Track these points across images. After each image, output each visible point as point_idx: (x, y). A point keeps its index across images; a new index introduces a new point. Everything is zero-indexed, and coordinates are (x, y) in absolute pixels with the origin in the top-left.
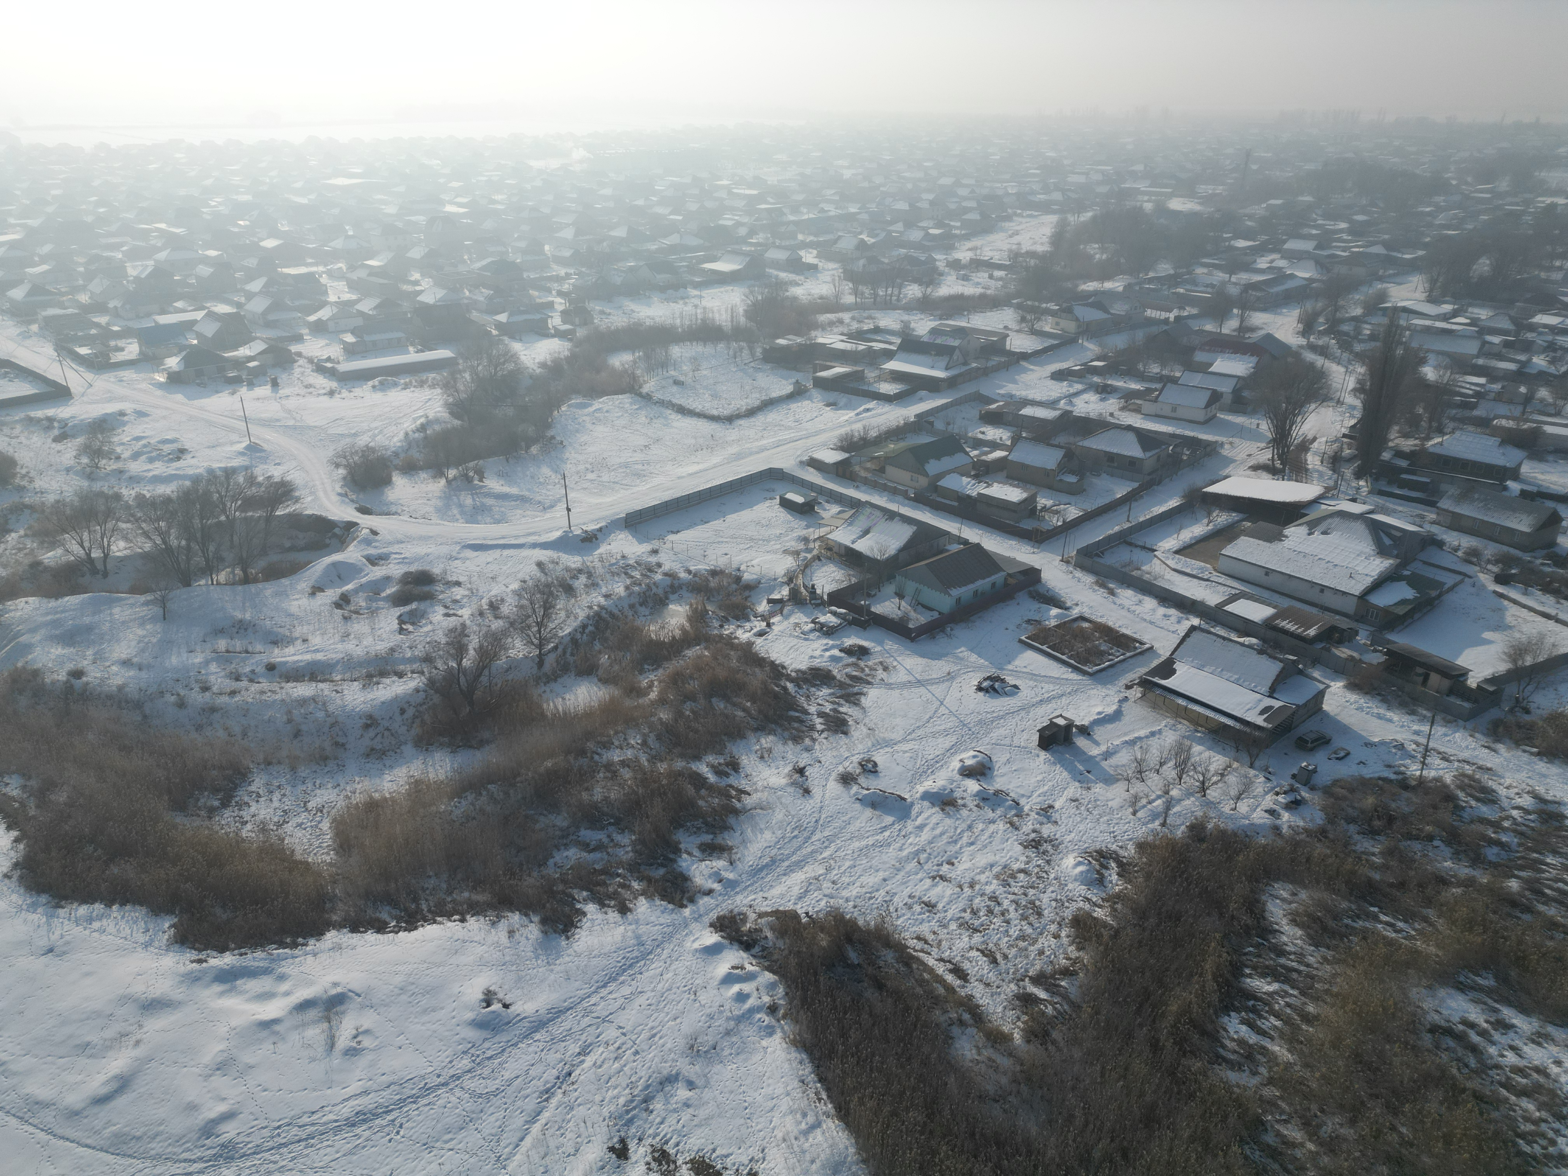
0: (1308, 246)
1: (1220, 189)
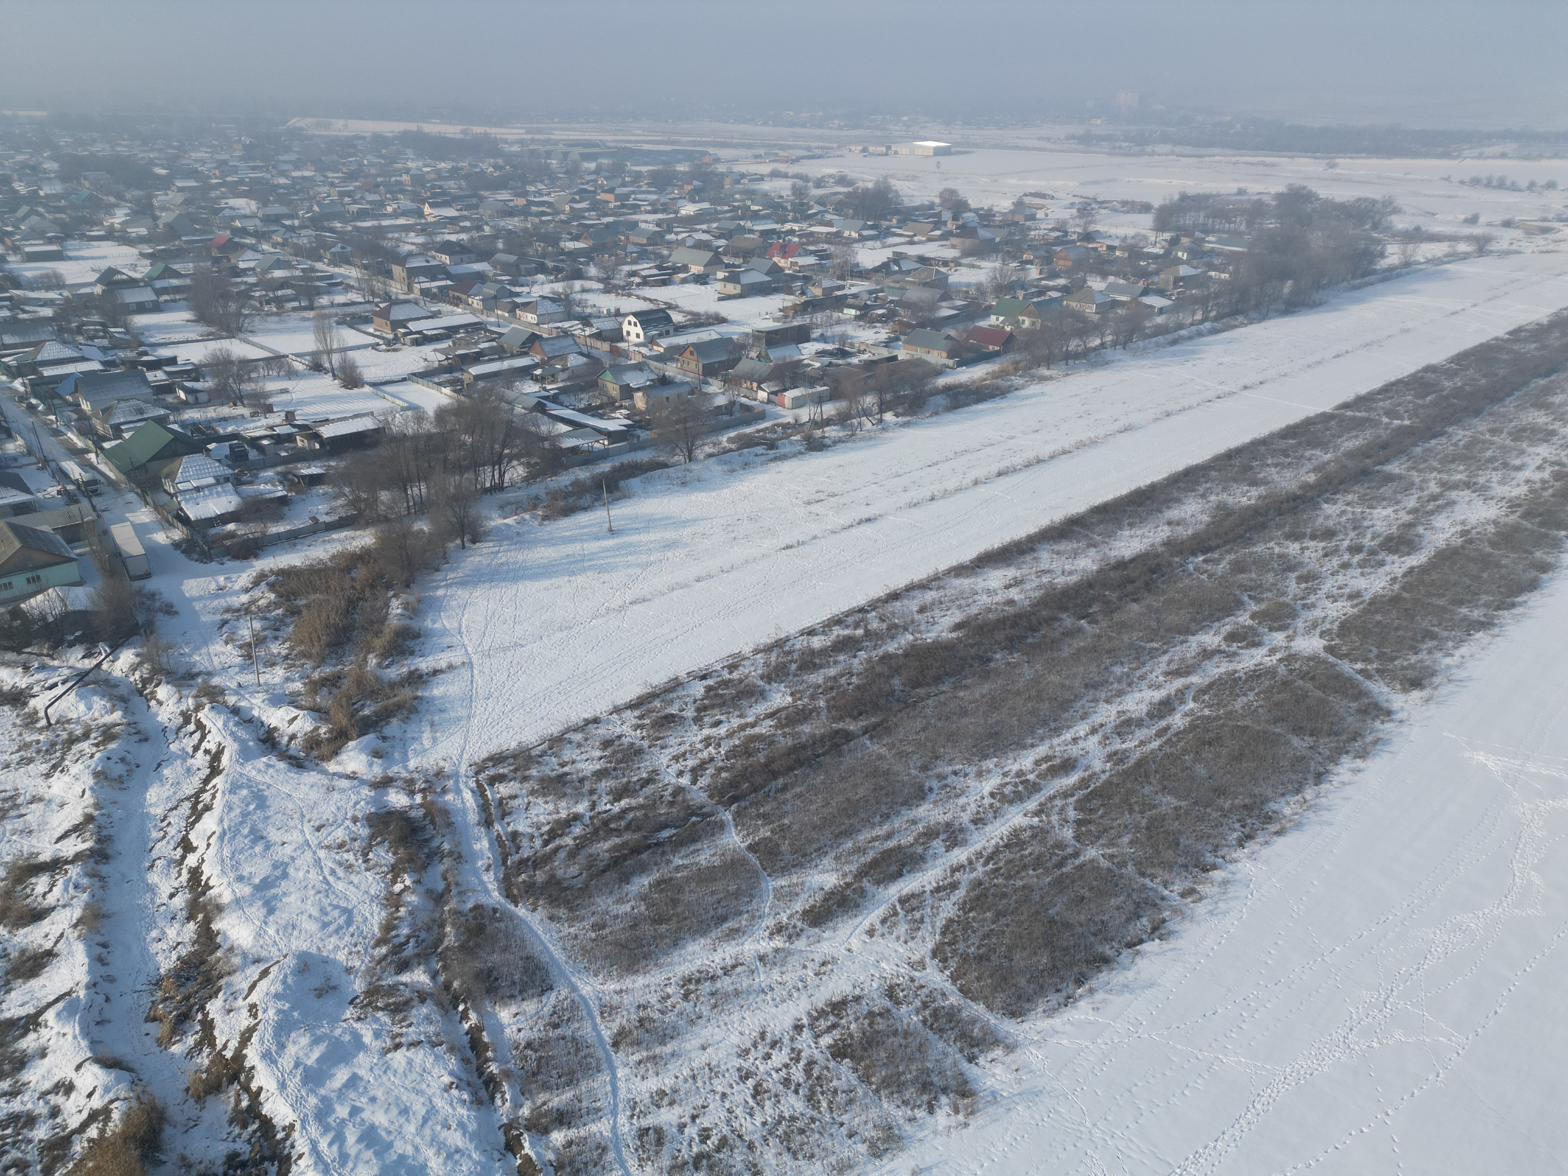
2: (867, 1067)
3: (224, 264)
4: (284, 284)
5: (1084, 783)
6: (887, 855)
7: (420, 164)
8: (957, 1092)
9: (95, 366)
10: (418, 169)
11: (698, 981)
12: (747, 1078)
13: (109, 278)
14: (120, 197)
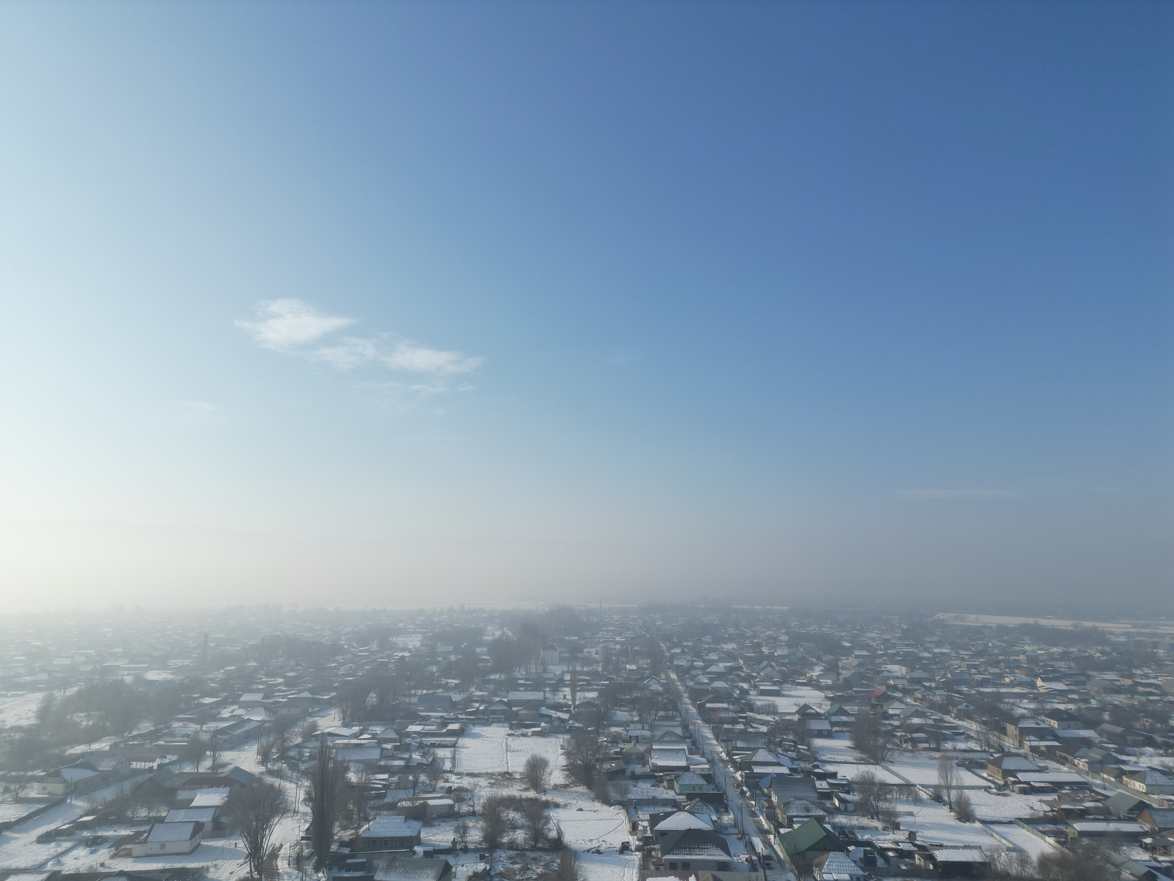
0: (258, 697)
1: (187, 662)
3: (879, 710)
4: (919, 729)
7: (1035, 648)
9: (785, 770)
10: (1033, 651)
13: (805, 712)
14: (819, 659)
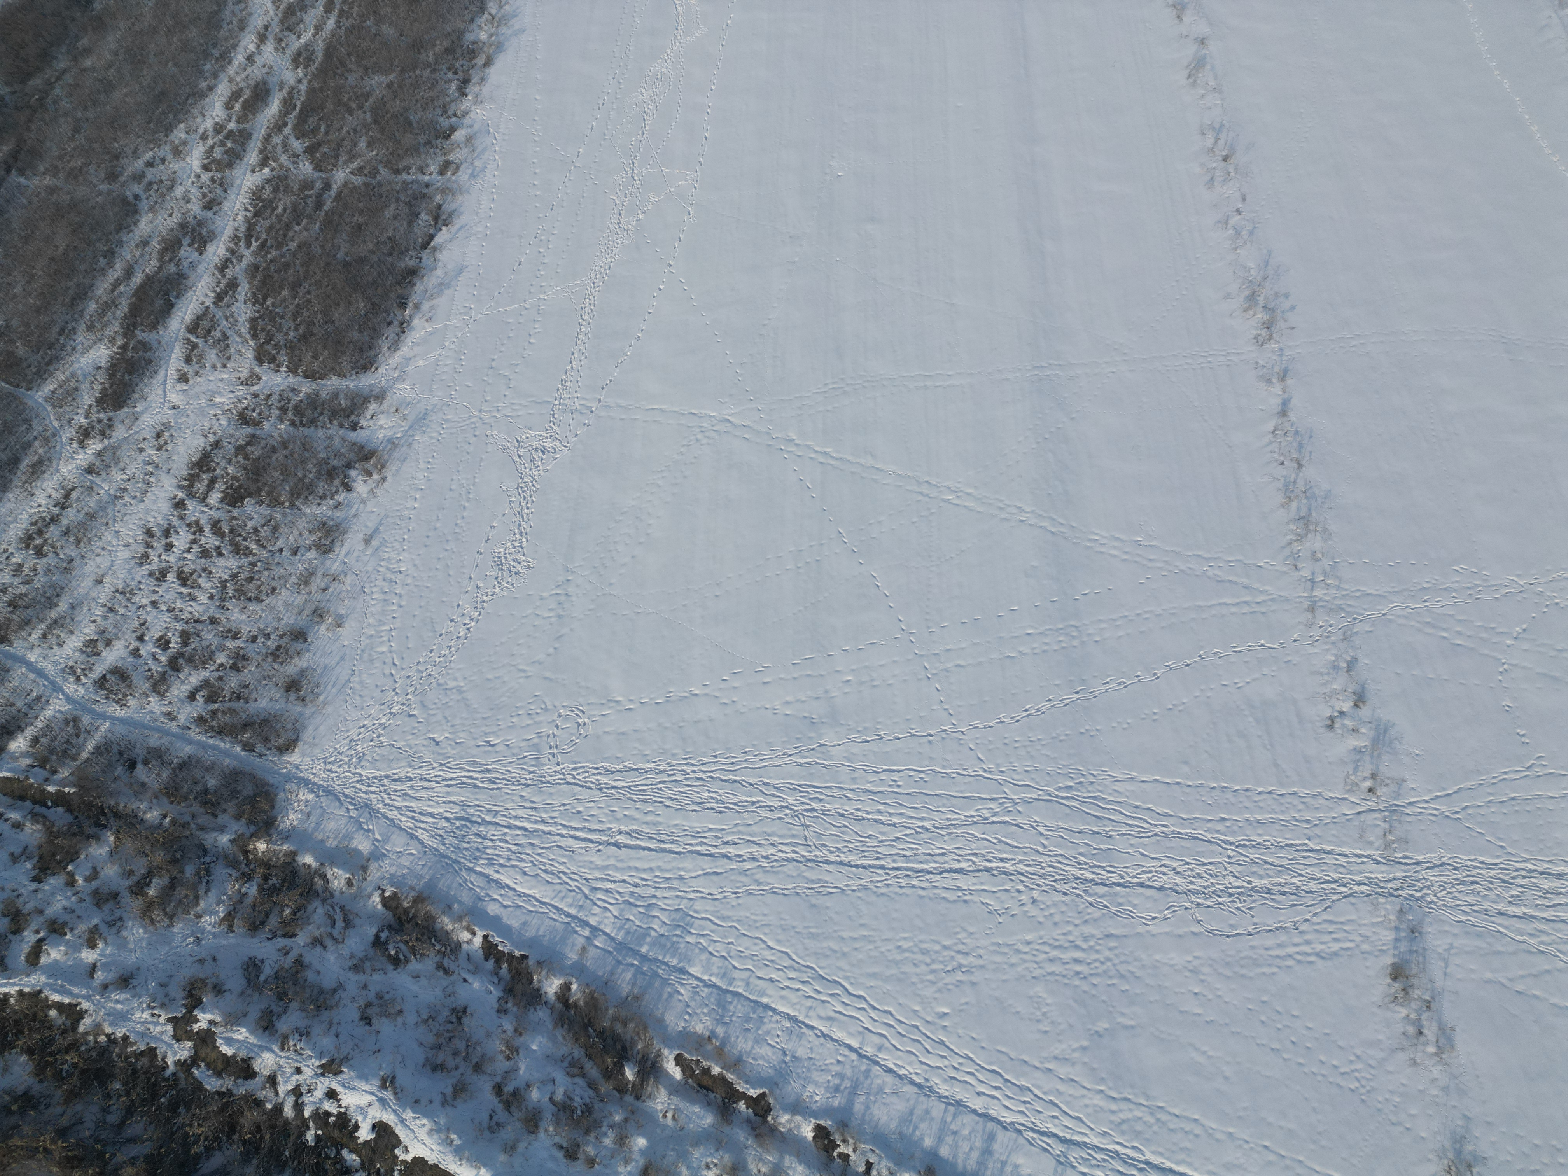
2: (269, 494)
5: (288, 104)
6: (141, 293)
8: (360, 460)
11: (40, 533)
12: (165, 576)
